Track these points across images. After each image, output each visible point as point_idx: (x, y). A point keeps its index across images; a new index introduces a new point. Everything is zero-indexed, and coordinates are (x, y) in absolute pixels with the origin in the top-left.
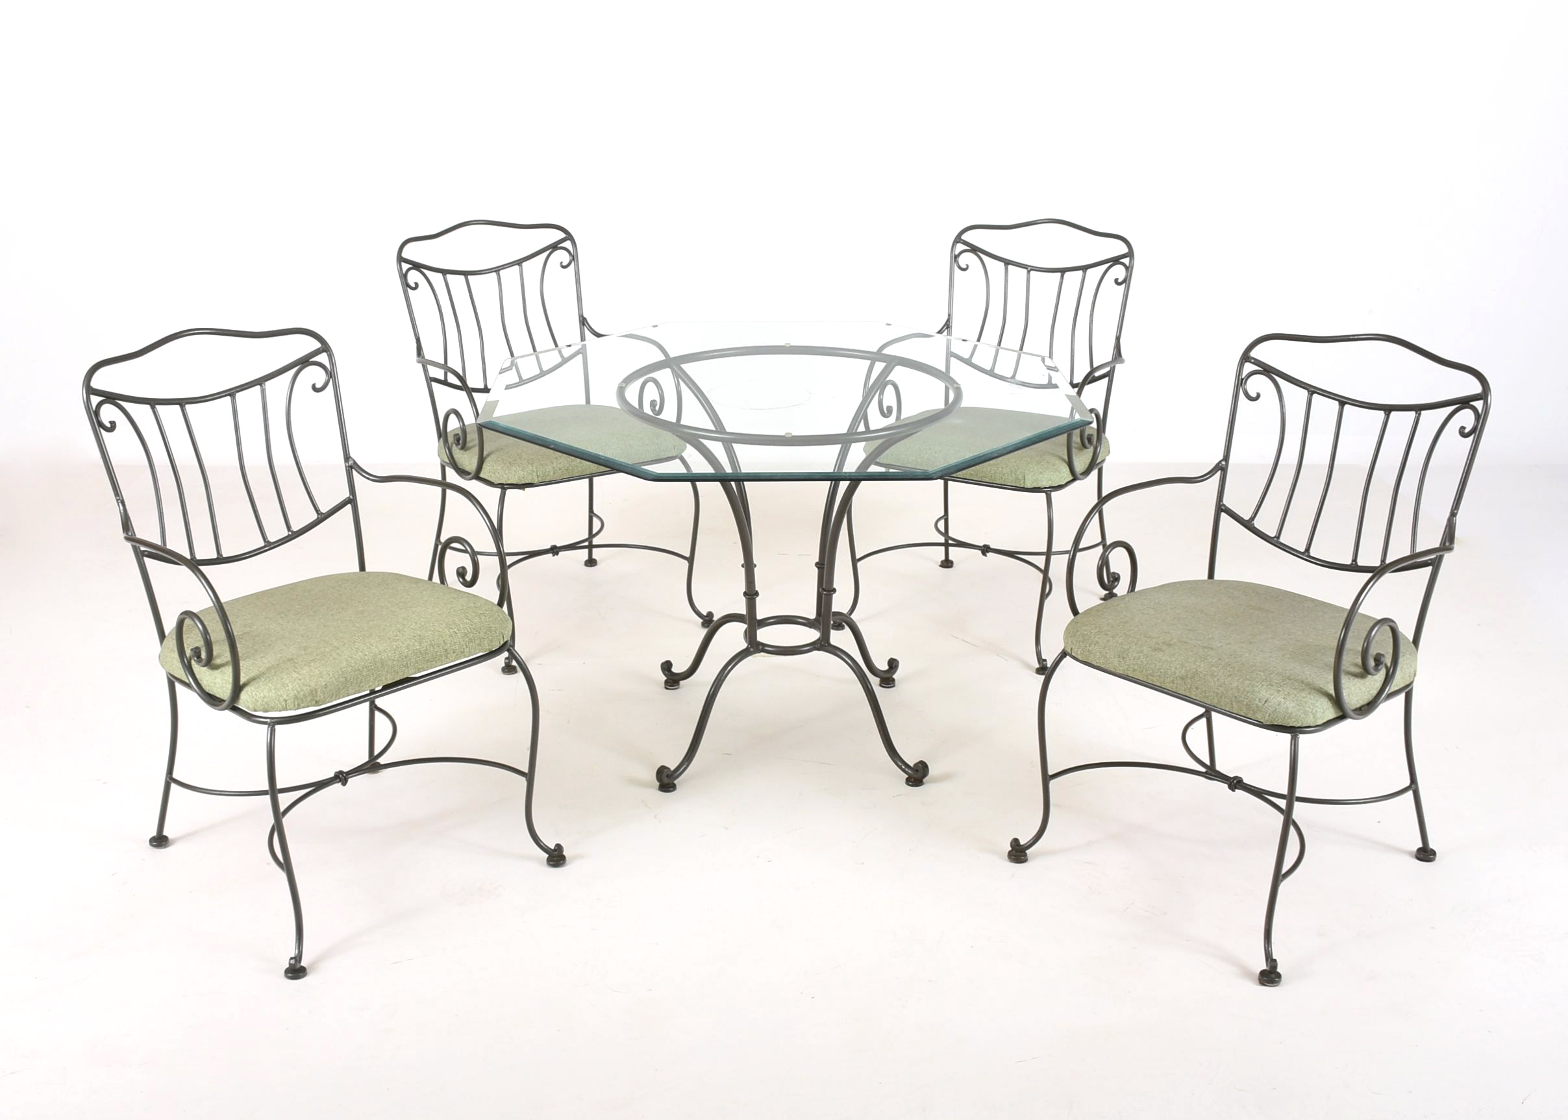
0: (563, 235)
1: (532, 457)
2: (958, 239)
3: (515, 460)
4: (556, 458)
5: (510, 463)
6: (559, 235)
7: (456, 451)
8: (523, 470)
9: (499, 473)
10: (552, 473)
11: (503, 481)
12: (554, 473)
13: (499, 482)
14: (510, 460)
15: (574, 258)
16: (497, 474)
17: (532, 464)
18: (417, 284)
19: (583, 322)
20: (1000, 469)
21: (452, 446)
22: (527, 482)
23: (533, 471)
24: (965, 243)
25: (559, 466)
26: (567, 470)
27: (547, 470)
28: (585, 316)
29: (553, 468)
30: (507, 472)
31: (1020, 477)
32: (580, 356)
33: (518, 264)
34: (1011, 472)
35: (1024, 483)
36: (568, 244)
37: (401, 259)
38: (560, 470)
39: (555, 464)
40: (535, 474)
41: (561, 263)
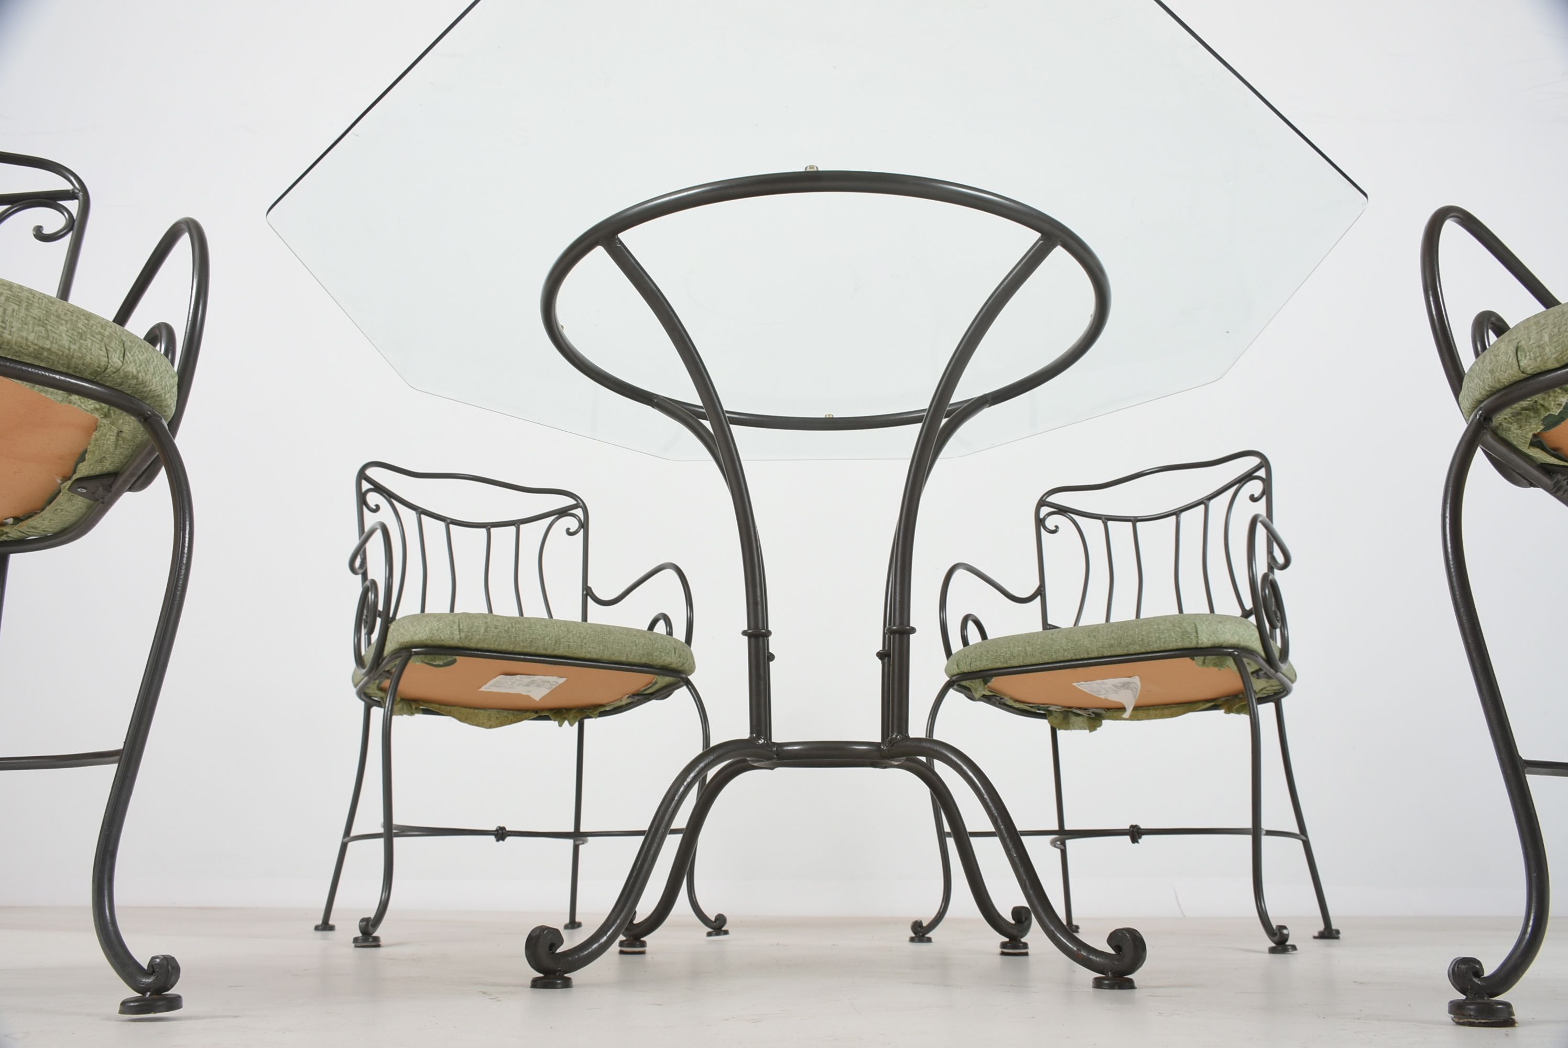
2: (1042, 503)
10: (482, 630)
12: (486, 630)
15: (584, 526)
20: (1155, 626)
23: (455, 622)
24: (1050, 505)
25: (496, 623)
27: (476, 624)
31: (1189, 629)
34: (1174, 625)
35: (1197, 637)
36: (579, 512)
37: (362, 475)
38: (496, 628)
40: (456, 627)
41: (568, 529)
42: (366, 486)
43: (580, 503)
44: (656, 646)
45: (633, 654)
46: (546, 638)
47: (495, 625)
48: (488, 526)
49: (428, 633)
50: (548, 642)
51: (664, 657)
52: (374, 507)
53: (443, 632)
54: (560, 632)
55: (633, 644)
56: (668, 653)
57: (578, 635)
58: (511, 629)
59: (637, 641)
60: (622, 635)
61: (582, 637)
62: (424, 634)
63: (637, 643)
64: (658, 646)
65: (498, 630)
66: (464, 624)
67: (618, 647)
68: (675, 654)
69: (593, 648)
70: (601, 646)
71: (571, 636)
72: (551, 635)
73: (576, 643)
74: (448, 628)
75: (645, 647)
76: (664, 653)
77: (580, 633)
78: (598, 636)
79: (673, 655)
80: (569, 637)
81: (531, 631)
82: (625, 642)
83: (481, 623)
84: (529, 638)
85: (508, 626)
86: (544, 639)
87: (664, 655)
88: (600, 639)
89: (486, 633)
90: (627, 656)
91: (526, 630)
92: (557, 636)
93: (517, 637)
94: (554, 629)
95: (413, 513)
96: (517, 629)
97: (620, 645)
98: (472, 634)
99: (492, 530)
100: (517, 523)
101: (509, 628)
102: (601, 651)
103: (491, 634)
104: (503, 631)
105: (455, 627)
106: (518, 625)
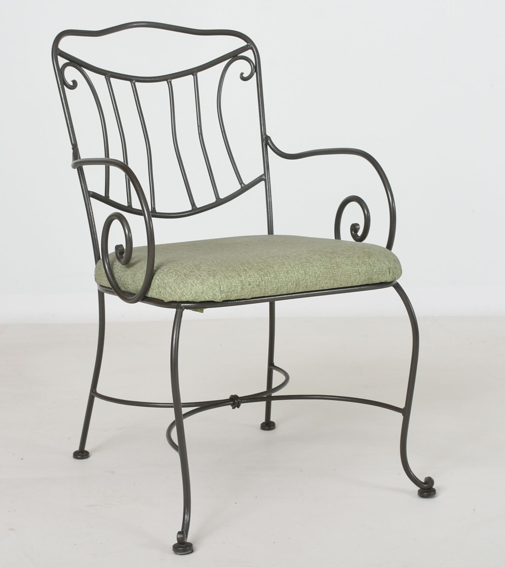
0: (243, 43)
1: (214, 268)
3: (192, 272)
4: (245, 270)
5: (185, 275)
6: (240, 43)
7: (118, 267)
8: (202, 283)
9: (171, 288)
11: (176, 298)
12: (242, 289)
13: (171, 299)
14: (185, 271)
15: (256, 69)
16: (167, 288)
17: (214, 276)
18: (75, 82)
19: (266, 141)
21: (113, 262)
22: (207, 299)
26: (258, 286)
28: (268, 134)
29: (242, 282)
30: (181, 286)
32: (263, 182)
33: (192, 74)
36: (249, 54)
37: (56, 52)
38: (250, 285)
39: (243, 277)
41: (242, 74)
42: (62, 61)
43: (250, 45)
44: (375, 270)
45: (357, 281)
46: (289, 284)
47: (249, 282)
48: (168, 78)
49: (194, 295)
50: (290, 287)
51: (381, 278)
52: (71, 84)
53: (207, 294)
54: (299, 275)
55: (357, 273)
56: (384, 274)
57: (313, 275)
58: (261, 282)
59: (360, 270)
60: (348, 267)
61: (317, 276)
62: (190, 296)
63: (360, 272)
64: (377, 270)
65: (251, 286)
66: (224, 285)
67: (345, 279)
68: (390, 273)
69: (325, 283)
70: (332, 281)
71: (309, 277)
72: (292, 280)
73: (312, 283)
74: (211, 290)
75: (366, 274)
76: (381, 275)
77: (316, 273)
78: (329, 272)
79: (388, 274)
80: (307, 278)
81: (277, 280)
82: (350, 273)
83: (237, 282)
84: (275, 287)
85: (259, 280)
86: (287, 285)
87: (381, 276)
88: (331, 274)
89: (242, 291)
90: (352, 283)
91: (273, 280)
92: (297, 280)
93: (266, 288)
94: (295, 274)
95: (103, 77)
96: (266, 282)
97: (347, 276)
98: (232, 294)
99: (174, 81)
100: (193, 72)
101: (259, 282)
102: (332, 285)
103: (246, 291)
104: (255, 286)
105: (217, 289)
106: (267, 278)
